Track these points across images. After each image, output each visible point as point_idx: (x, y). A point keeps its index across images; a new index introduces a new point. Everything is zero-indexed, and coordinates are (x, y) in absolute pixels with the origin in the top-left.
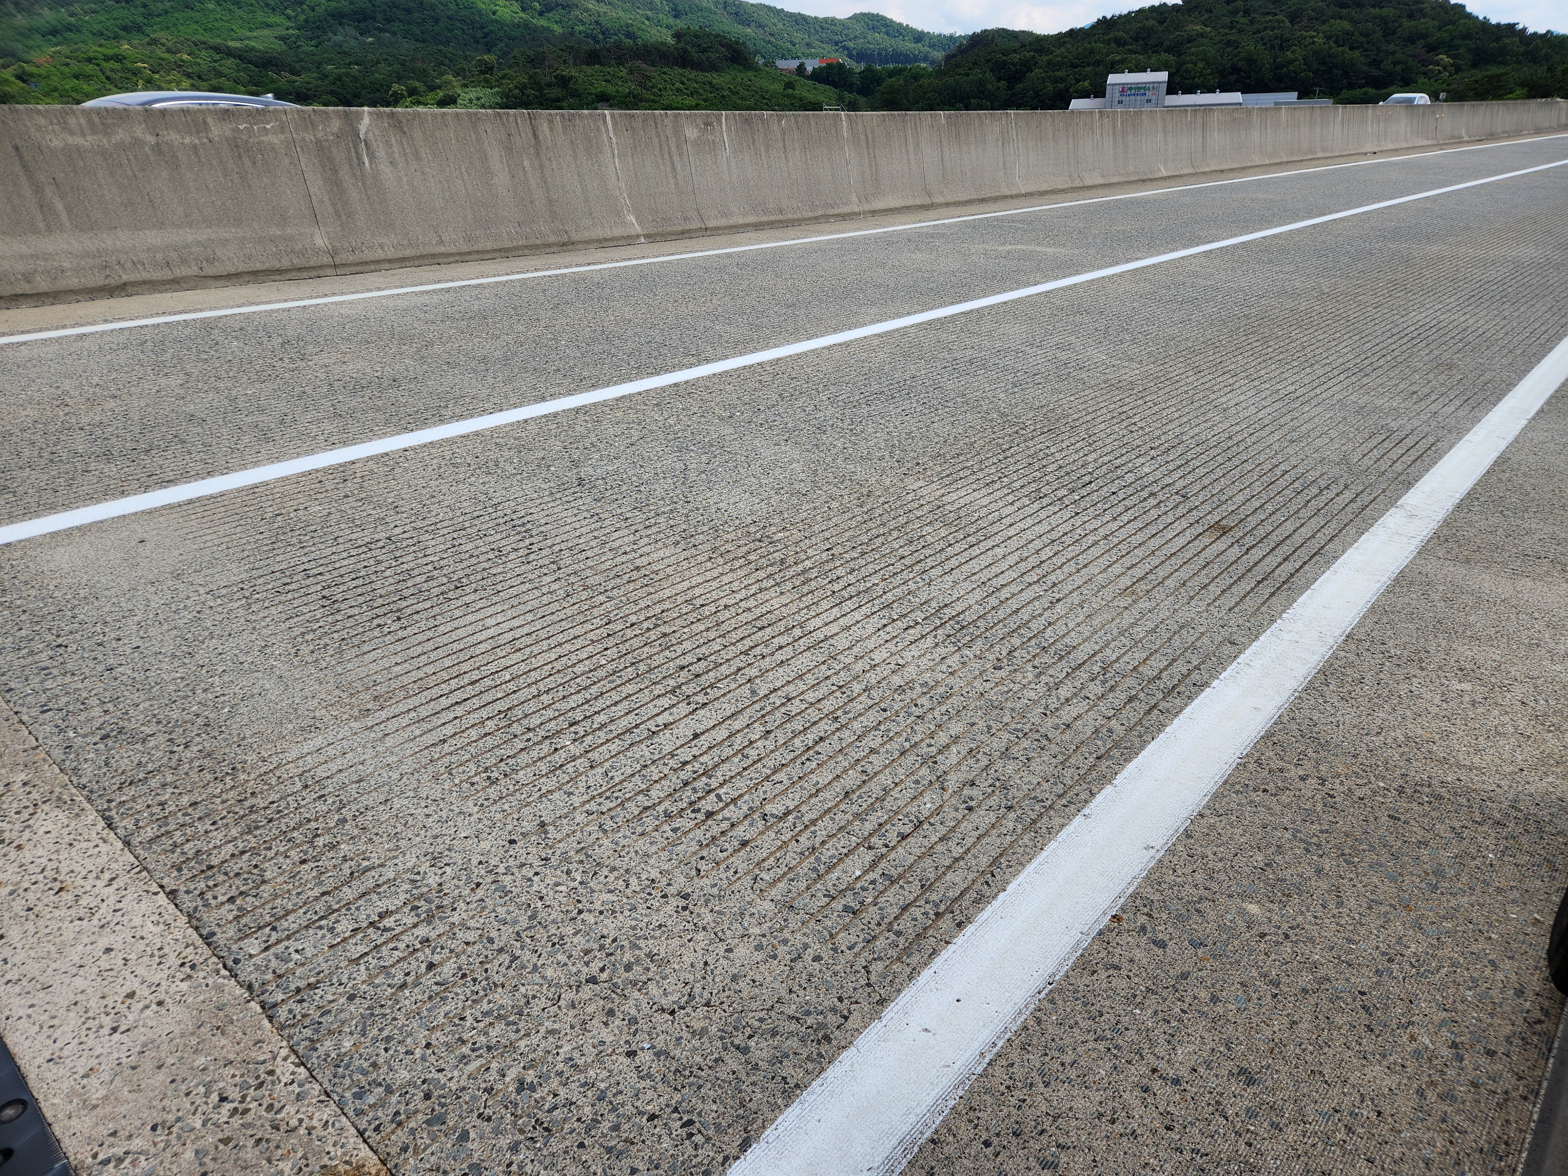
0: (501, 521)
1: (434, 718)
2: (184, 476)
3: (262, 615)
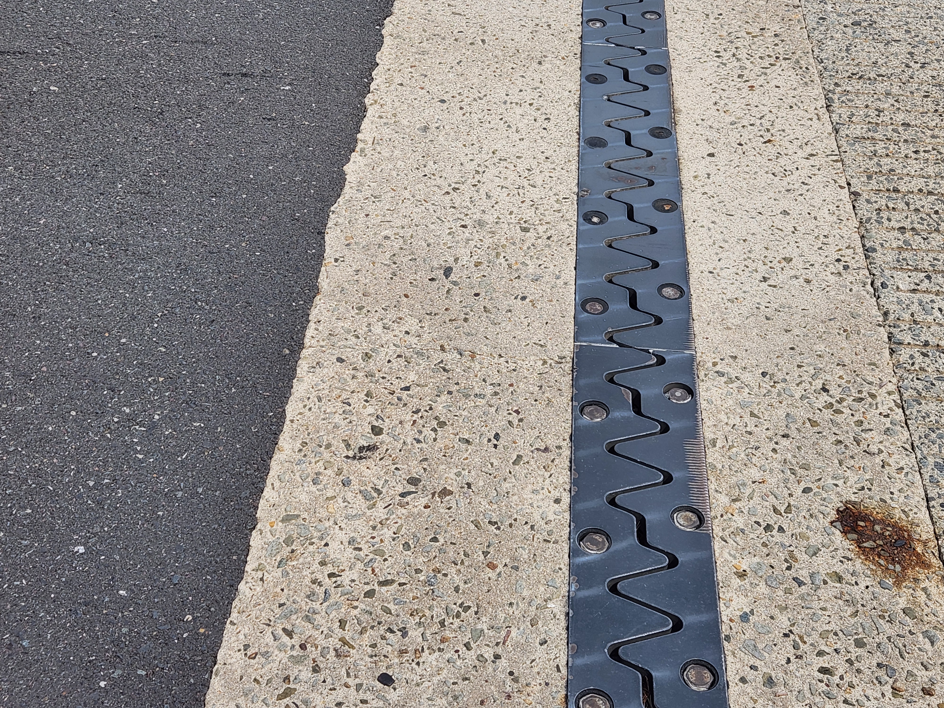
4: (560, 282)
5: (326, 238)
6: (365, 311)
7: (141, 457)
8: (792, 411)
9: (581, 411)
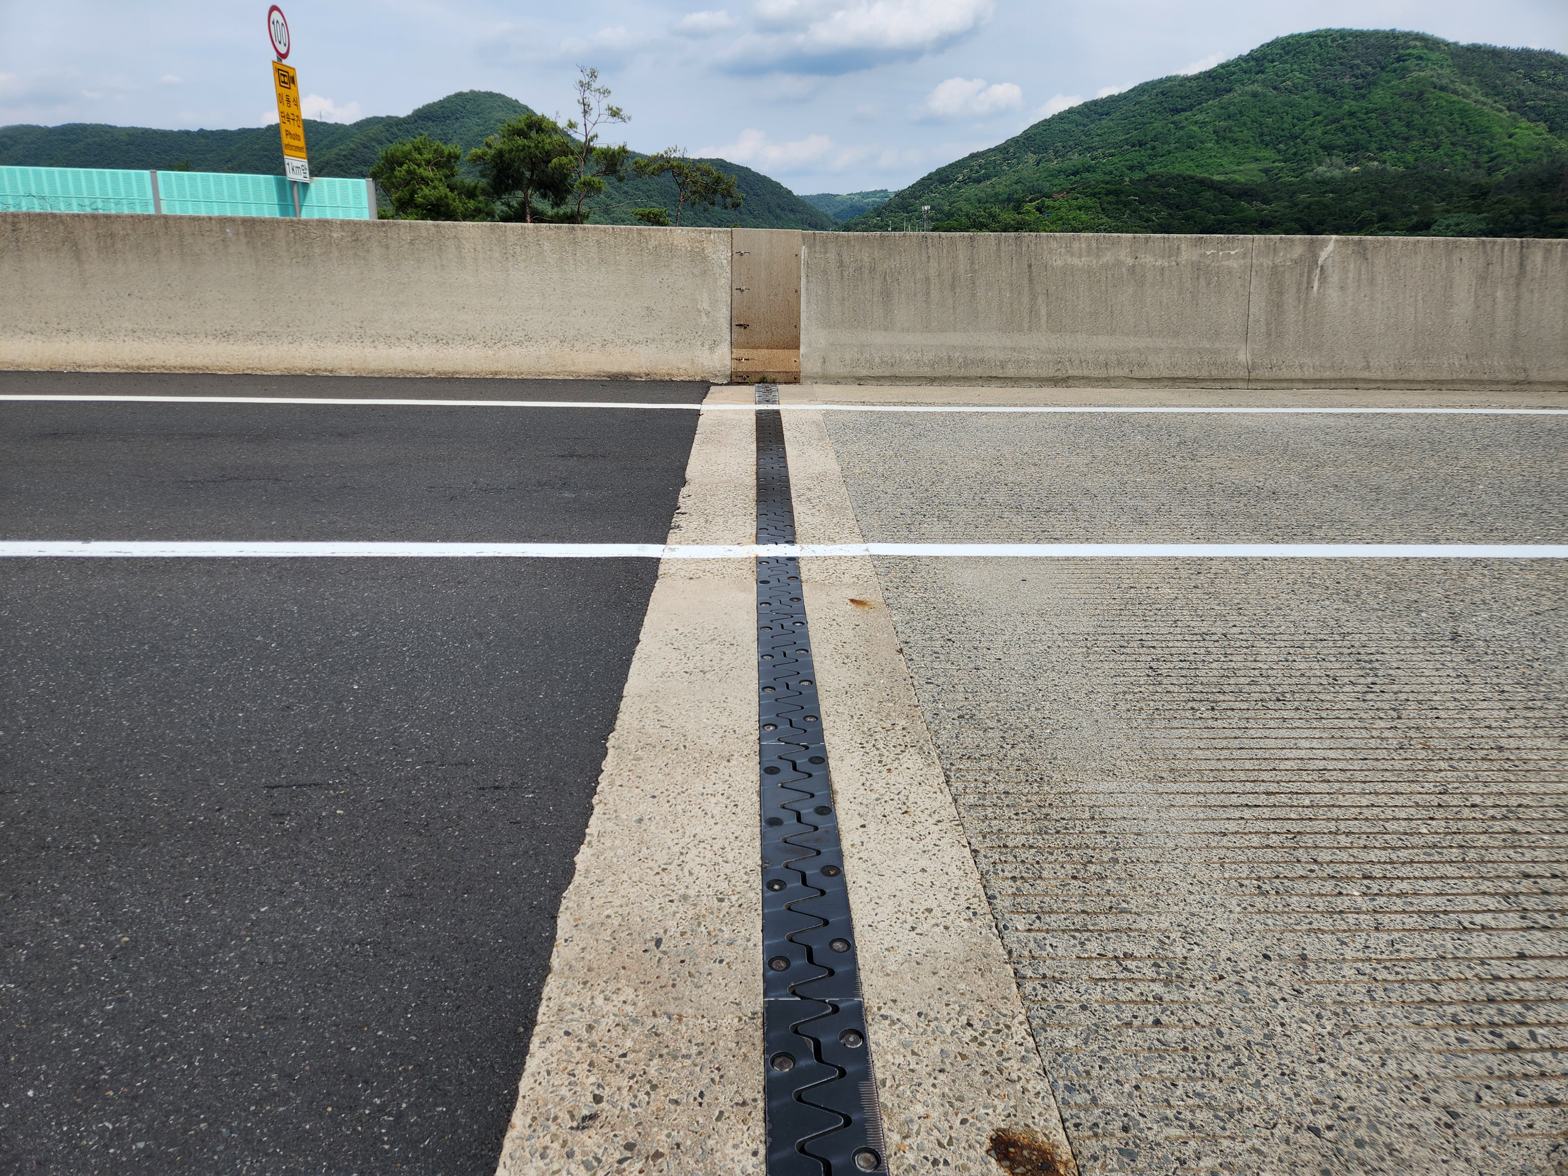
0: (1346, 651)
1: (1221, 810)
3: (1096, 665)
4: (750, 944)
5: (559, 921)
6: (589, 985)
7: (387, 1147)
8: (946, 1047)
9: (772, 1063)
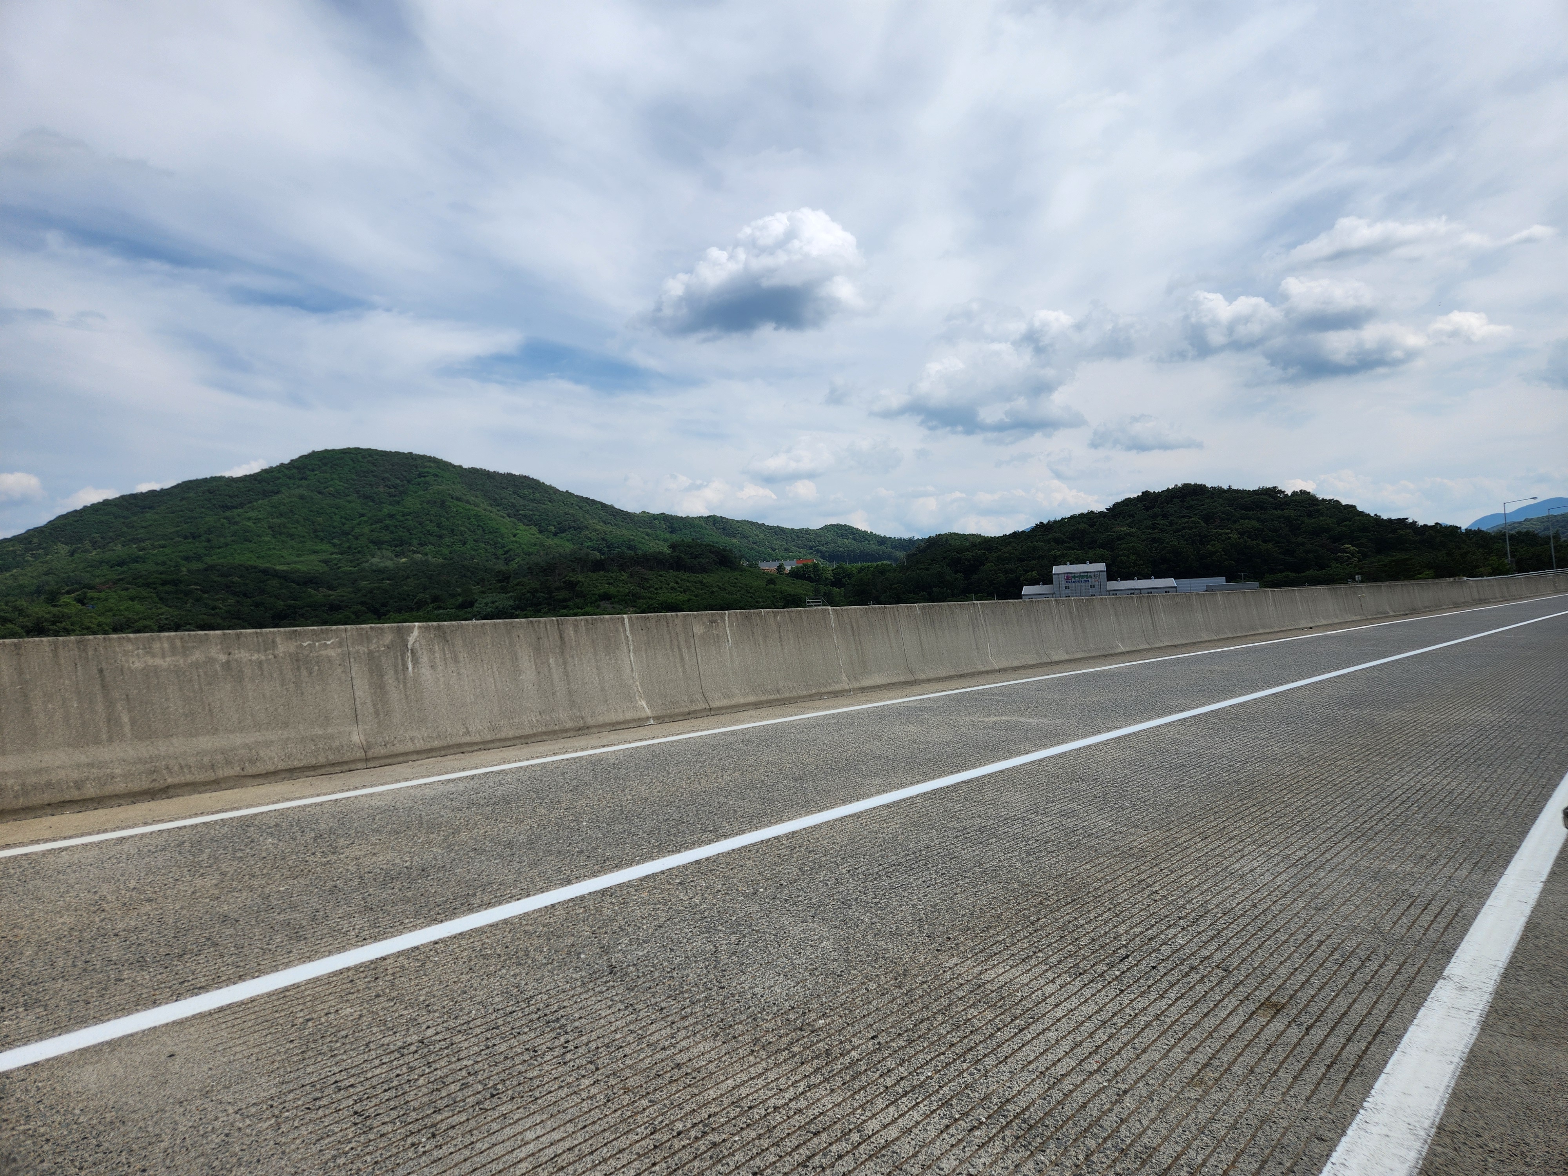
0: (535, 1016)
2: (217, 982)
3: (291, 1136)
